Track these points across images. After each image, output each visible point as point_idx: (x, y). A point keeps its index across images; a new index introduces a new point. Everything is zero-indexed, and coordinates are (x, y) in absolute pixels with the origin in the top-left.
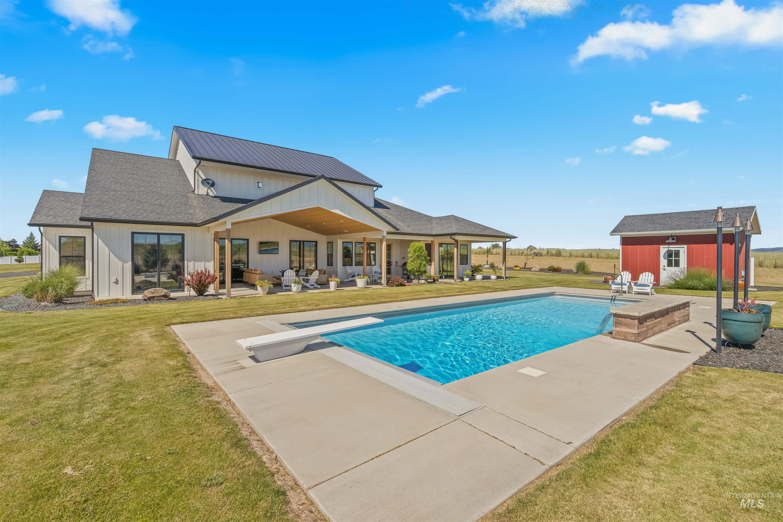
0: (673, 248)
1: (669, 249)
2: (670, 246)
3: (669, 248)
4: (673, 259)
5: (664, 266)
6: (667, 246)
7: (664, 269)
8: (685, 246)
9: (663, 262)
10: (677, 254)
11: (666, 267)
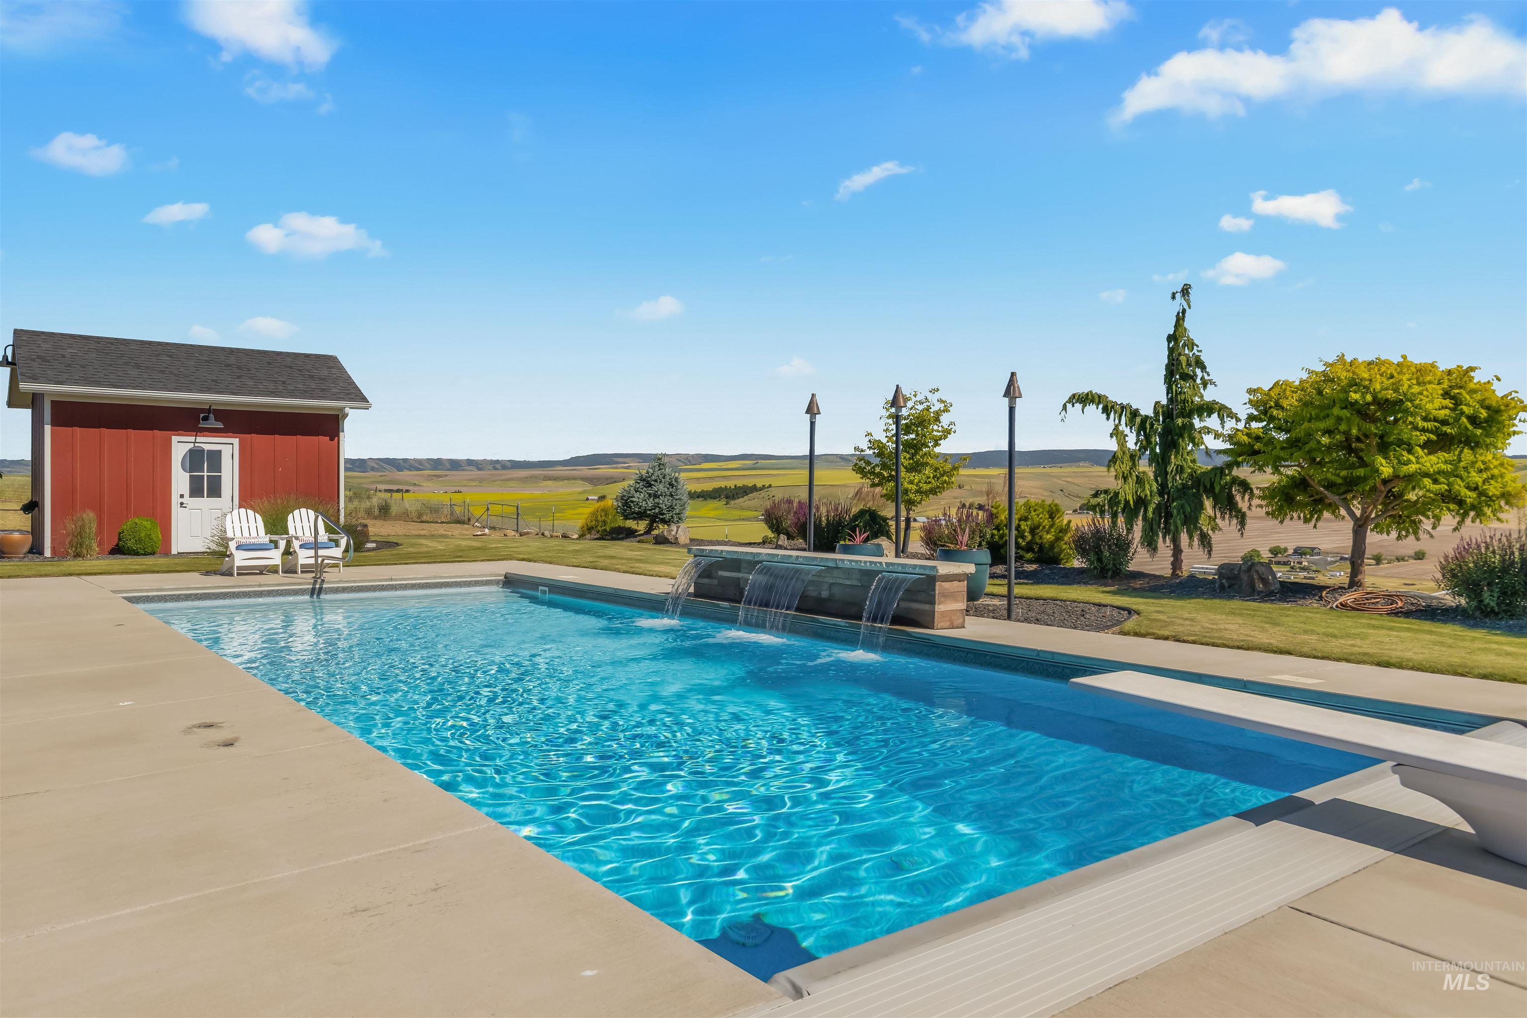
0: (208, 443)
1: (196, 445)
2: (199, 439)
3: (195, 442)
4: (205, 474)
5: (182, 496)
6: (192, 439)
7: (182, 504)
8: (236, 441)
9: (180, 480)
10: (215, 458)
11: (187, 499)
